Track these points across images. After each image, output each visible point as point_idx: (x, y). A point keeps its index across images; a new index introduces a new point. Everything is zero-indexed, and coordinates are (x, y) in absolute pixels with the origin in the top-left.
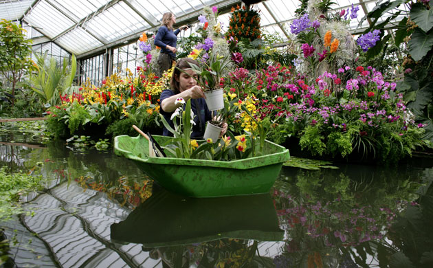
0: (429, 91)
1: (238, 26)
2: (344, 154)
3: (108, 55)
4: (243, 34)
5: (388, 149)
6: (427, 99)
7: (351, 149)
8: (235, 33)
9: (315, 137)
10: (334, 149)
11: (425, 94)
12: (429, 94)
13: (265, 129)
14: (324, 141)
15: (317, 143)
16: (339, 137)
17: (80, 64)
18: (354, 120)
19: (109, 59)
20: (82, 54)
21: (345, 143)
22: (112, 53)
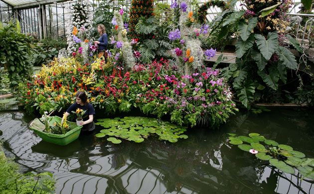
0: (246, 71)
1: (138, 6)
2: (192, 126)
3: (41, 10)
4: (142, 12)
5: (214, 121)
6: (245, 76)
7: (195, 124)
8: (137, 11)
9: (178, 116)
10: (188, 123)
11: (244, 72)
12: (246, 72)
13: (153, 107)
14: (183, 119)
15: (179, 120)
16: (190, 117)
17: (18, 13)
18: (199, 105)
19: (43, 13)
20: (18, 5)
21: (193, 121)
22: (45, 8)
